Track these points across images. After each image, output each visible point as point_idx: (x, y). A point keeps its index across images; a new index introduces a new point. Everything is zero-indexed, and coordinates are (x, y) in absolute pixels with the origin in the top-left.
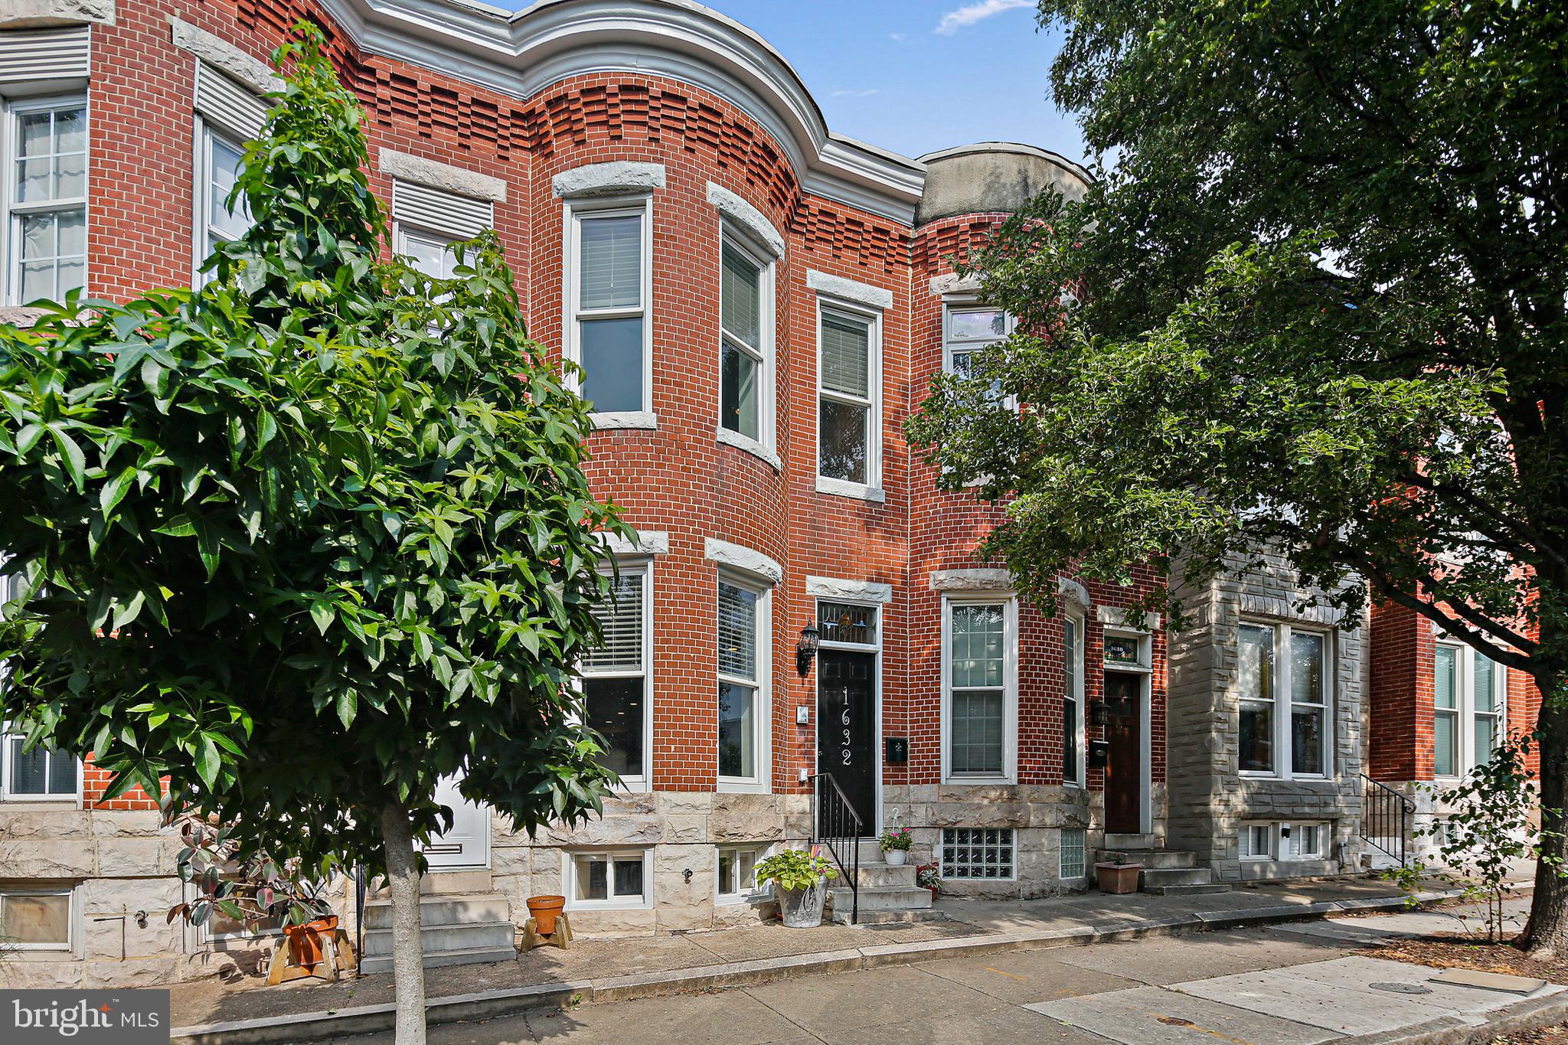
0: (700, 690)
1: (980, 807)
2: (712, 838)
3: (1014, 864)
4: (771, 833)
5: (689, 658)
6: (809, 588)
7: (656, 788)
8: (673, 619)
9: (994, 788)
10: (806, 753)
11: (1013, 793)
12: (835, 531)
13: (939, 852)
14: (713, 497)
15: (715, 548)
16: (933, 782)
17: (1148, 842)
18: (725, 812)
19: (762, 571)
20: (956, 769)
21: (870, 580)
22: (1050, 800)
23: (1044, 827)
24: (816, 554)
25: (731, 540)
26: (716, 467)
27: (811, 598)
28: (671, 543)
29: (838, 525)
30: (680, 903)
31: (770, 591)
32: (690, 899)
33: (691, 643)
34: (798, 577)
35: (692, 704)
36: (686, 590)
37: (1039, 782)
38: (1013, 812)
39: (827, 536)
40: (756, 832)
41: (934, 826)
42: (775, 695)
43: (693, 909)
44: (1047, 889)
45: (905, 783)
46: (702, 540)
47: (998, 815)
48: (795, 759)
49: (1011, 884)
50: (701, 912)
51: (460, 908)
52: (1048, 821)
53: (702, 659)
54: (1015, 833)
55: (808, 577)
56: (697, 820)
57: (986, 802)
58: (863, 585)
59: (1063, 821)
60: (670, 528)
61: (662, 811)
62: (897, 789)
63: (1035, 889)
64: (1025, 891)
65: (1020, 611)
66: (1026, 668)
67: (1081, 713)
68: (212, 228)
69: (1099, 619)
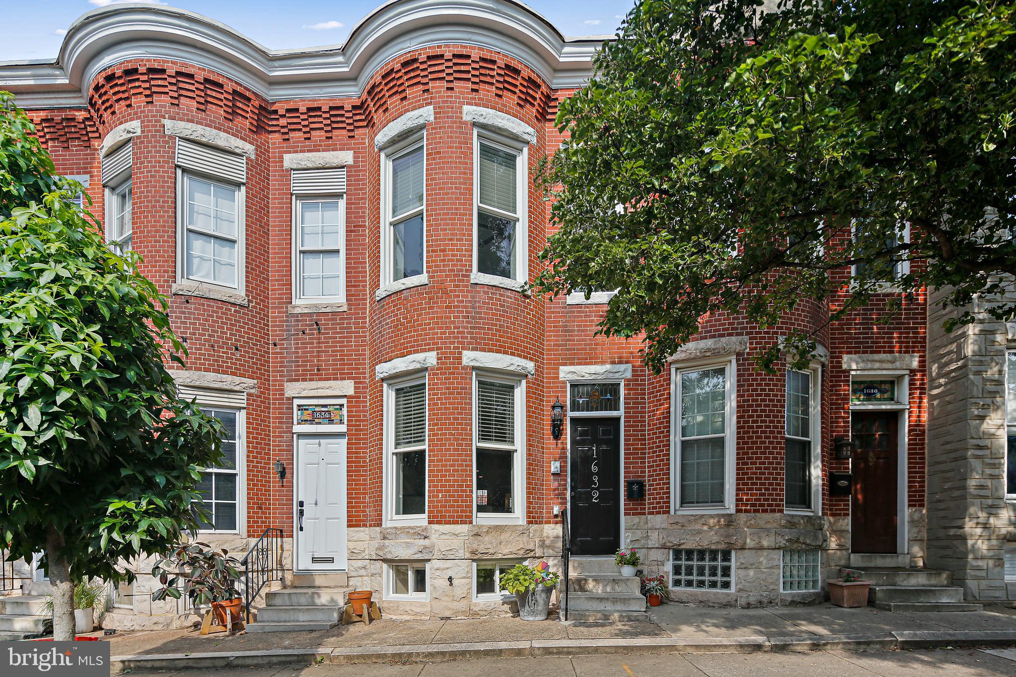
0: (458, 455)
1: (699, 532)
2: (468, 555)
3: (733, 579)
4: (522, 552)
5: (451, 434)
6: (562, 375)
7: (430, 523)
8: (441, 409)
9: (712, 516)
10: (559, 494)
11: (730, 521)
12: (583, 331)
13: (669, 567)
14: (468, 322)
15: (469, 357)
16: (664, 513)
17: (903, 561)
18: (479, 538)
19: (512, 368)
20: (685, 501)
21: (613, 363)
22: (769, 526)
23: (762, 548)
24: (568, 350)
25: (484, 350)
26: (470, 302)
27: (564, 382)
28: (438, 359)
29: (585, 326)
30: (447, 599)
31: (524, 382)
32: (453, 596)
33: (453, 424)
34: (553, 369)
35: (453, 465)
36: (449, 388)
37: (756, 511)
38: (728, 536)
39: (577, 335)
40: (506, 551)
41: (664, 547)
42: (529, 455)
43: (455, 603)
44: (765, 600)
45: (644, 514)
46: (460, 353)
47: (715, 539)
48: (551, 499)
49: (728, 595)
50: (462, 605)
51: (316, 596)
52: (765, 543)
53: (461, 434)
54: (733, 553)
55: (561, 367)
56: (456, 543)
57: (705, 528)
58: (608, 367)
59: (783, 543)
60: (438, 349)
61: (434, 537)
62: (636, 519)
63: (752, 600)
64: (743, 601)
65: (738, 370)
66: (743, 417)
67: (817, 450)
68: (189, 227)
69: (845, 366)
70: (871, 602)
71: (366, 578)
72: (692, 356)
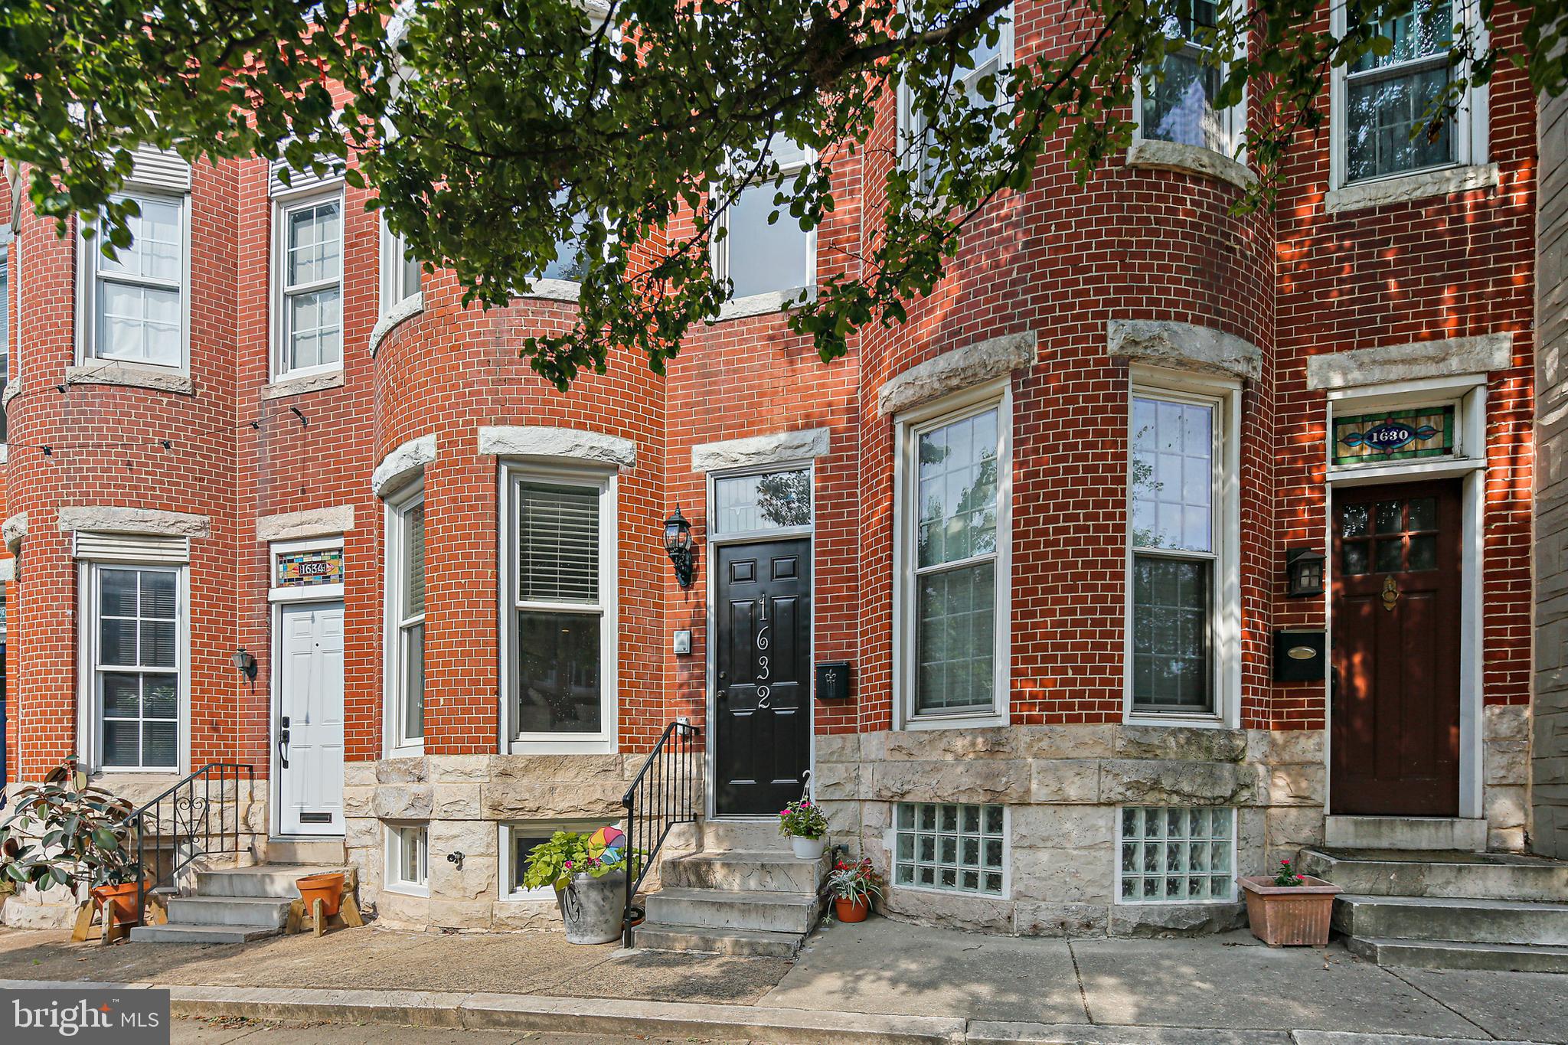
0: (472, 624)
1: (936, 767)
2: (487, 813)
3: (1006, 870)
4: (600, 807)
5: (460, 585)
6: (696, 462)
7: (428, 751)
8: (442, 540)
9: (961, 733)
10: (690, 695)
11: (996, 742)
12: (735, 371)
13: (890, 841)
14: (488, 373)
15: (492, 438)
16: (883, 727)
18: (510, 780)
19: (578, 453)
20: (920, 702)
21: (794, 428)
22: (1083, 753)
23: (1067, 804)
24: (707, 412)
25: (518, 423)
26: (492, 333)
27: (701, 477)
28: (440, 446)
29: (740, 361)
30: (454, 893)
31: (614, 480)
32: (464, 889)
33: (461, 566)
34: (680, 452)
35: (461, 644)
36: (454, 500)
37: (1051, 720)
38: (993, 776)
39: (725, 382)
40: (563, 805)
41: (879, 799)
42: (622, 619)
43: (467, 903)
44: (1074, 920)
45: (854, 731)
46: (474, 432)
47: (966, 781)
48: (676, 704)
49: (993, 905)
50: (478, 907)
51: (267, 880)
52: (1073, 792)
53: (476, 585)
54: (1007, 813)
55: (695, 448)
56: (466, 790)
57: (949, 758)
58: (782, 437)
59: (1116, 791)
60: (439, 427)
61: (433, 777)
62: (836, 741)
63: (1045, 918)
64: (1023, 921)
65: (1016, 408)
66: (1025, 510)
67: (1228, 578)
68: (101, 273)
69: (1313, 383)
70: (1339, 934)
71: (372, 851)
72: (926, 392)
